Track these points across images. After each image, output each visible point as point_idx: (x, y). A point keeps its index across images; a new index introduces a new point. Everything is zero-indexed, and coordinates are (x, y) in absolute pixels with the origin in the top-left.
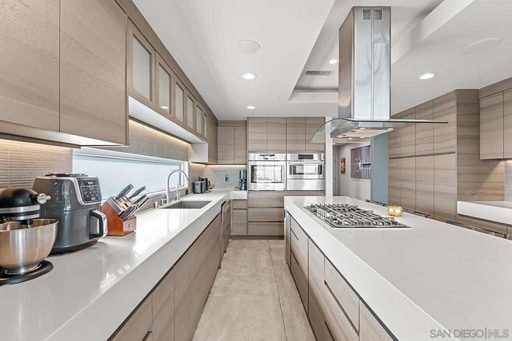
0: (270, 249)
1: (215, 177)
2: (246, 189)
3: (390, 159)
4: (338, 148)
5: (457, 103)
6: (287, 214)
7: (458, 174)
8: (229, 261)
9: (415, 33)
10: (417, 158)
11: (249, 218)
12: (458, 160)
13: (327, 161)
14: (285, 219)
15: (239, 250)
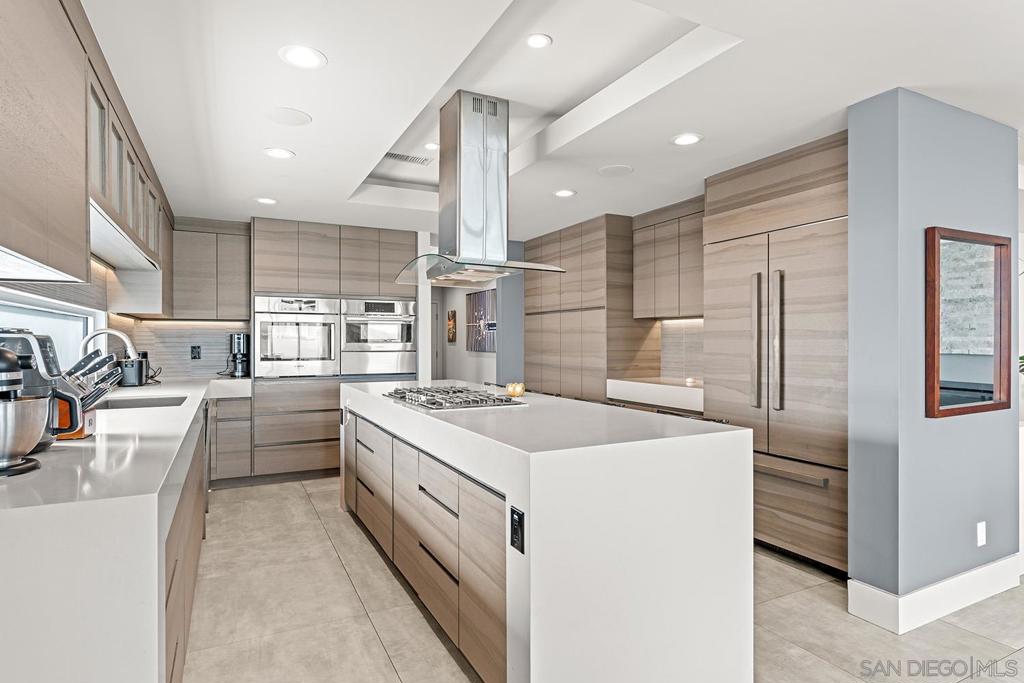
0: (309, 496)
1: (164, 350)
2: (247, 374)
3: (527, 314)
4: (440, 293)
5: (607, 235)
6: (348, 414)
7: (608, 340)
8: (220, 525)
9: (541, 139)
10: (563, 314)
11: (256, 437)
12: (608, 318)
13: (420, 316)
14: (342, 427)
15: (238, 504)
